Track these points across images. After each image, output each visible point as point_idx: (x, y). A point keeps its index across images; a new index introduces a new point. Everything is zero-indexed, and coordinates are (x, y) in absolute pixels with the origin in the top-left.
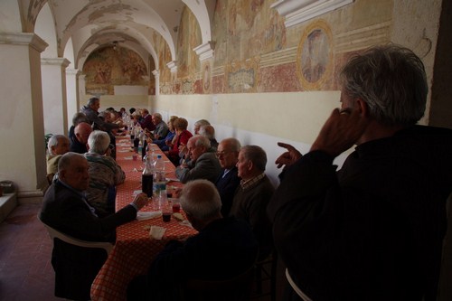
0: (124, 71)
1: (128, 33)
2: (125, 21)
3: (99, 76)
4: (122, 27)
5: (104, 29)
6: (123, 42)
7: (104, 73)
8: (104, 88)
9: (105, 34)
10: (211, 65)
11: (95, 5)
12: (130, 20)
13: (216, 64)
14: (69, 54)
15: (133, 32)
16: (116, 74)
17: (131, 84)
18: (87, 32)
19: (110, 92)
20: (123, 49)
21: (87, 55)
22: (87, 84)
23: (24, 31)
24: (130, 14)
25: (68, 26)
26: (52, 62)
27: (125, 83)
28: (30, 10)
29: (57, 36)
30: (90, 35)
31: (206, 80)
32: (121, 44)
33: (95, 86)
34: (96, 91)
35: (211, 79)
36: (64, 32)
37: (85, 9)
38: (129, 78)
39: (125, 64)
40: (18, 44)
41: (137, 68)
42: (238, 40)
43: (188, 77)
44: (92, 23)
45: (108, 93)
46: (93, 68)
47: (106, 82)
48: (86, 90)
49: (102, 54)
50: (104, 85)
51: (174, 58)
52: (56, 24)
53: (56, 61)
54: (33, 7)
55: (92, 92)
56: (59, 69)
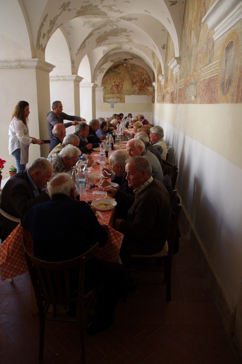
0: (134, 83)
1: (131, 51)
2: (126, 42)
3: (114, 88)
4: (126, 47)
5: (112, 50)
6: (131, 59)
7: (118, 86)
8: (117, 98)
9: (115, 54)
10: (178, 78)
11: (98, 31)
12: (130, 41)
13: (181, 78)
14: (85, 70)
15: (136, 51)
16: (127, 85)
17: (138, 94)
18: (100, 52)
19: (122, 100)
20: (133, 65)
21: (105, 71)
22: (105, 94)
23: (33, 58)
24: (129, 36)
25: (79, 50)
26: (68, 78)
27: (134, 93)
28: (38, 40)
29: (72, 58)
30: (102, 55)
31: (175, 92)
32: (131, 62)
33: (110, 96)
34: (111, 100)
35: (178, 91)
36: (76, 55)
37: (91, 35)
38: (137, 89)
39: (134, 78)
40: (28, 68)
41: (143, 81)
43: (168, 89)
44: (100, 46)
45: (121, 101)
46: (109, 81)
47: (119, 93)
48: (104, 98)
49: (117, 70)
50: (118, 95)
51: (163, 73)
52: (70, 49)
53: (70, 78)
54: (41, 38)
55: (108, 100)
56: (72, 85)
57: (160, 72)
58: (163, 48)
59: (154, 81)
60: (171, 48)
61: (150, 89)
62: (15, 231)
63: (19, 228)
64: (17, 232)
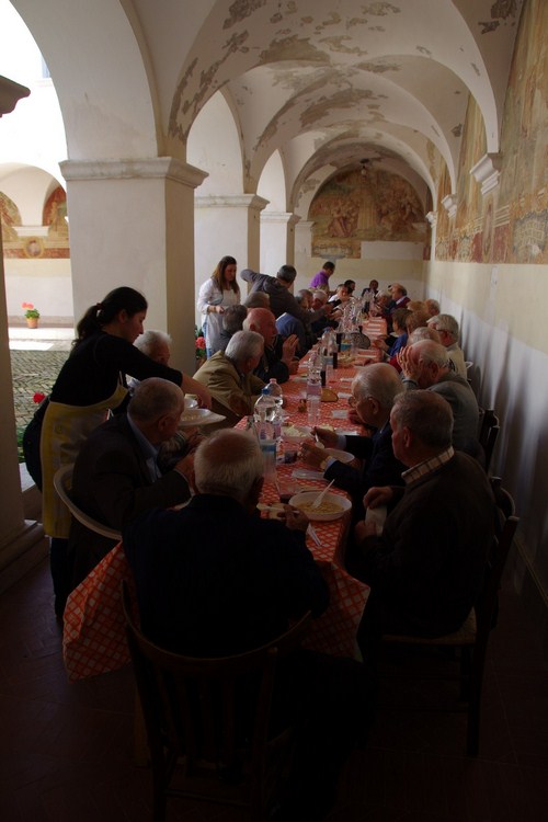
0: (381, 215)
1: (378, 142)
2: (369, 122)
3: (337, 224)
4: (369, 133)
5: (336, 139)
6: (379, 159)
7: (345, 219)
8: (343, 246)
9: (341, 148)
10: (495, 204)
11: (306, 96)
12: (379, 118)
13: (502, 201)
14: (272, 185)
15: (391, 141)
16: (365, 219)
17: (392, 238)
18: (307, 144)
19: (354, 252)
20: (381, 174)
21: (317, 187)
22: (315, 237)
23: (160, 155)
24: (377, 107)
25: (262, 139)
26: (234, 201)
27: (381, 237)
28: (173, 116)
29: (244, 157)
30: (311, 151)
31: (486, 236)
32: (377, 165)
33: (328, 242)
34: (329, 251)
35: (493, 232)
36: (256, 149)
37: (289, 105)
38: (388, 227)
39: (384, 201)
40: (149, 177)
41: (404, 208)
42: (532, 148)
43: (467, 227)
44: (309, 129)
45: (351, 255)
46: (326, 209)
47: (347, 235)
48: (314, 248)
49: (344, 184)
50: (345, 241)
51: (454, 192)
52: (242, 136)
53: (241, 201)
54: (180, 113)
55: (323, 252)
56: (244, 215)
57: (445, 188)
58: (457, 133)
59: (430, 208)
60: (475, 133)
61: (420, 227)
62: (104, 563)
63: (114, 557)
64: (110, 565)
